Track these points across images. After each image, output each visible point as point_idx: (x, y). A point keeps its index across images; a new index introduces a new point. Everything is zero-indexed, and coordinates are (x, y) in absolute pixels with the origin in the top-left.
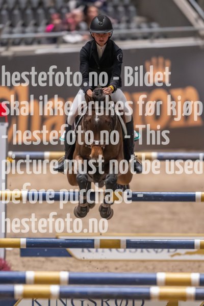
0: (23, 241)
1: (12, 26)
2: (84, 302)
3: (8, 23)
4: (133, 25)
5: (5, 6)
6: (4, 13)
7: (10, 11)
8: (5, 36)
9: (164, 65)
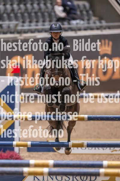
0: (29, 143)
1: (24, 22)
2: (63, 178)
3: (21, 20)
4: (91, 22)
5: (20, 11)
6: (19, 15)
7: (22, 14)
8: (19, 28)
9: (109, 44)
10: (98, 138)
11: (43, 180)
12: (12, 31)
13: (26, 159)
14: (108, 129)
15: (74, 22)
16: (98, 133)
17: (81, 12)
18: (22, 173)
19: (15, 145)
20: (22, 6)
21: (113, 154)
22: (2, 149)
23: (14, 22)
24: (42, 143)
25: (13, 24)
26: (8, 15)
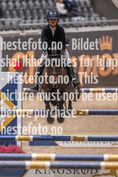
0: (31, 137)
1: (25, 19)
2: (64, 171)
3: (23, 17)
4: (92, 18)
5: (22, 8)
6: (21, 12)
7: (24, 11)
8: (21, 25)
9: (109, 40)
10: (99, 131)
11: (45, 173)
12: (15, 27)
13: (28, 153)
14: (109, 124)
15: (75, 19)
16: (99, 127)
17: (82, 8)
18: (24, 167)
19: (17, 140)
20: (24, 3)
21: (113, 148)
22: (5, 143)
23: (16, 19)
24: (44, 137)
25: (15, 21)
26: (11, 12)
